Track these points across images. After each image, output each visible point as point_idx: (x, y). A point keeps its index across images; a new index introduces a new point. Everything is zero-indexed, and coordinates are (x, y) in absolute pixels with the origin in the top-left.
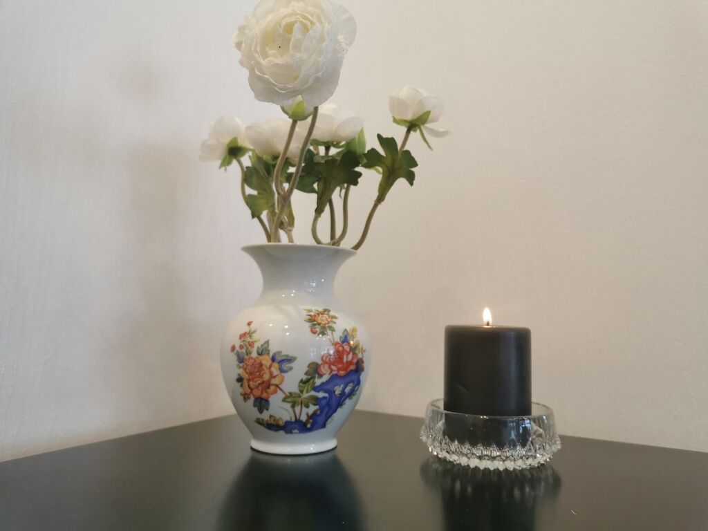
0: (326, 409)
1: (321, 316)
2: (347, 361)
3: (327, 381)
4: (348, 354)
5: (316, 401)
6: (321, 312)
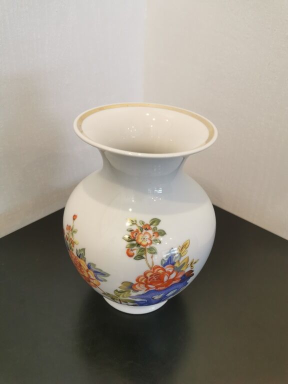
1: (144, 231)
2: (168, 280)
3: (143, 294)
4: (170, 274)
6: (147, 225)
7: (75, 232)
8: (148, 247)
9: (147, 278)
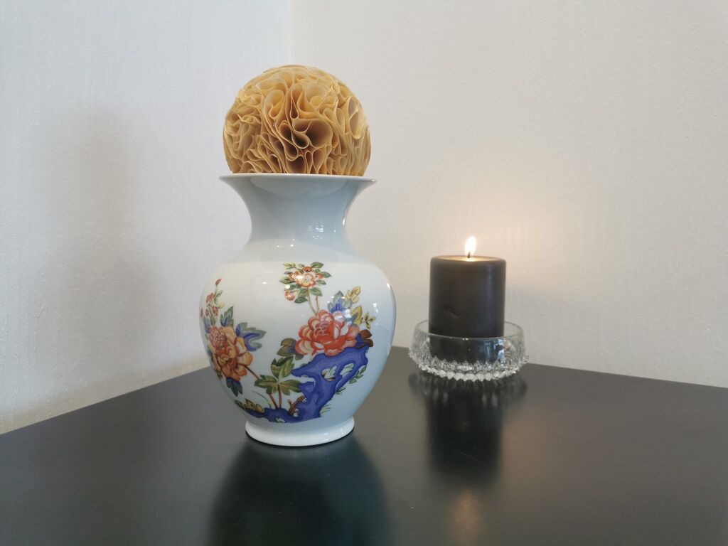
0: (315, 397)
1: (305, 273)
2: (339, 337)
3: (309, 363)
4: (341, 326)
5: (299, 387)
6: (308, 267)
7: (219, 294)
8: (311, 288)
9: (312, 329)
